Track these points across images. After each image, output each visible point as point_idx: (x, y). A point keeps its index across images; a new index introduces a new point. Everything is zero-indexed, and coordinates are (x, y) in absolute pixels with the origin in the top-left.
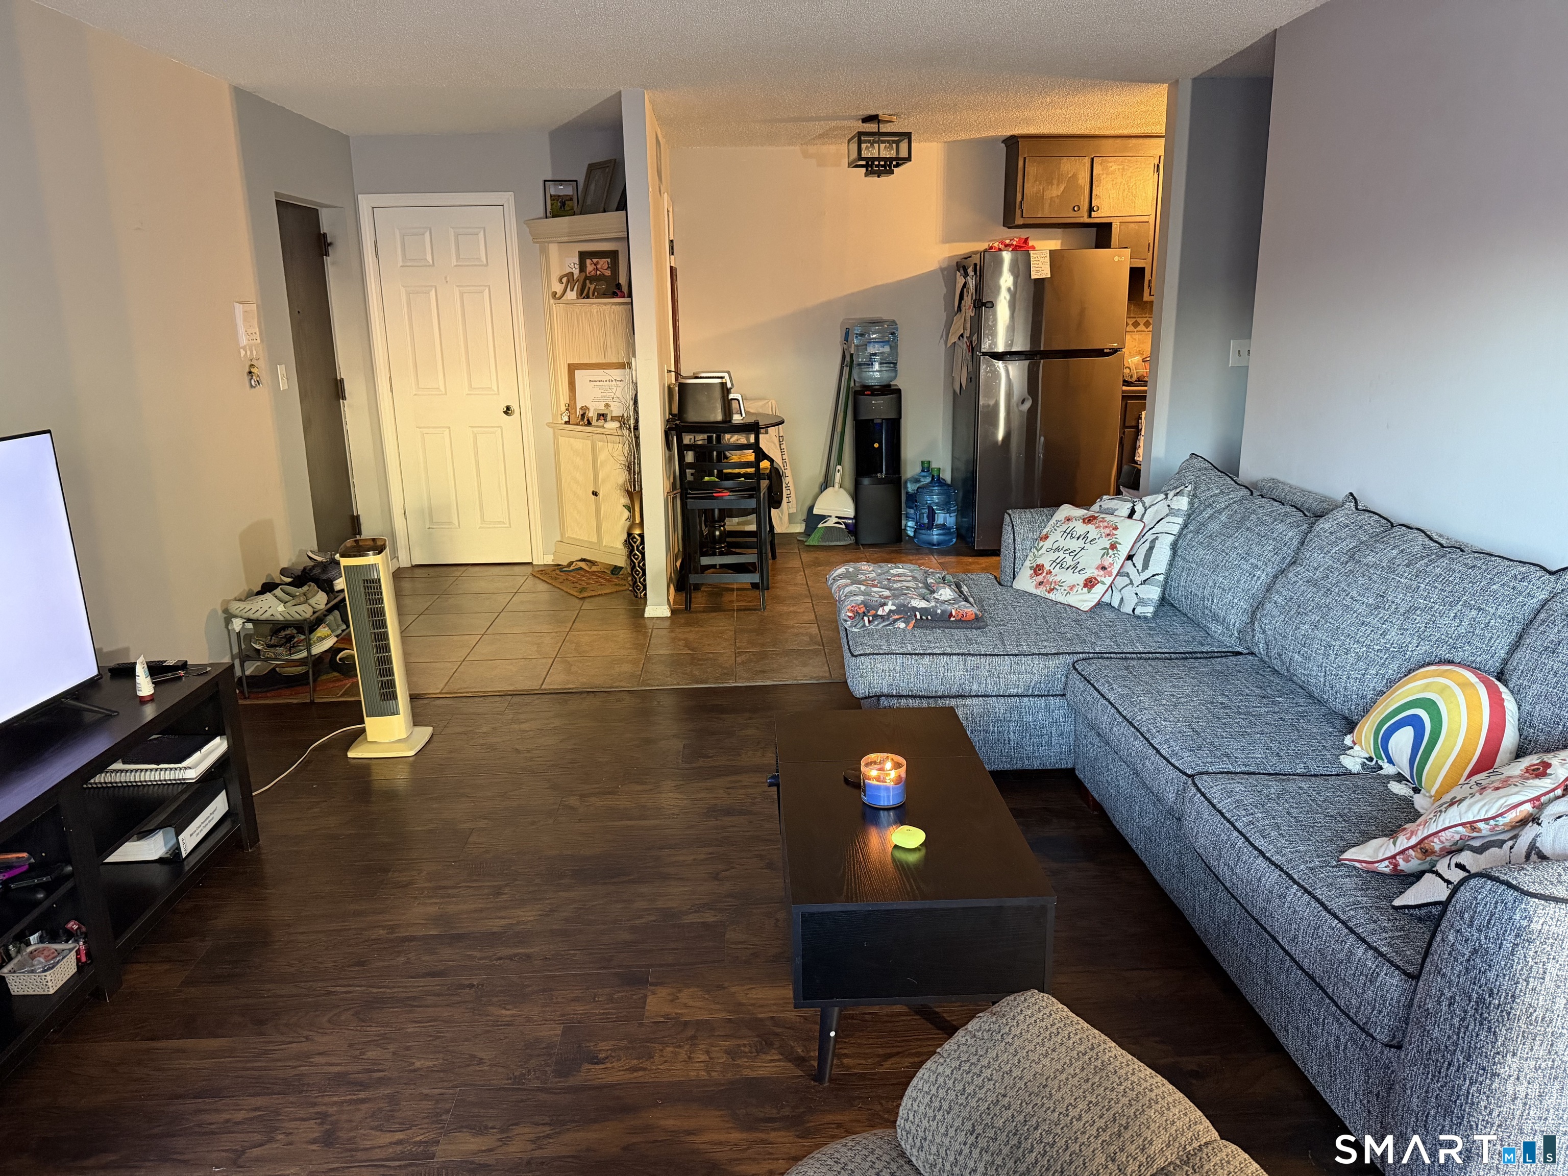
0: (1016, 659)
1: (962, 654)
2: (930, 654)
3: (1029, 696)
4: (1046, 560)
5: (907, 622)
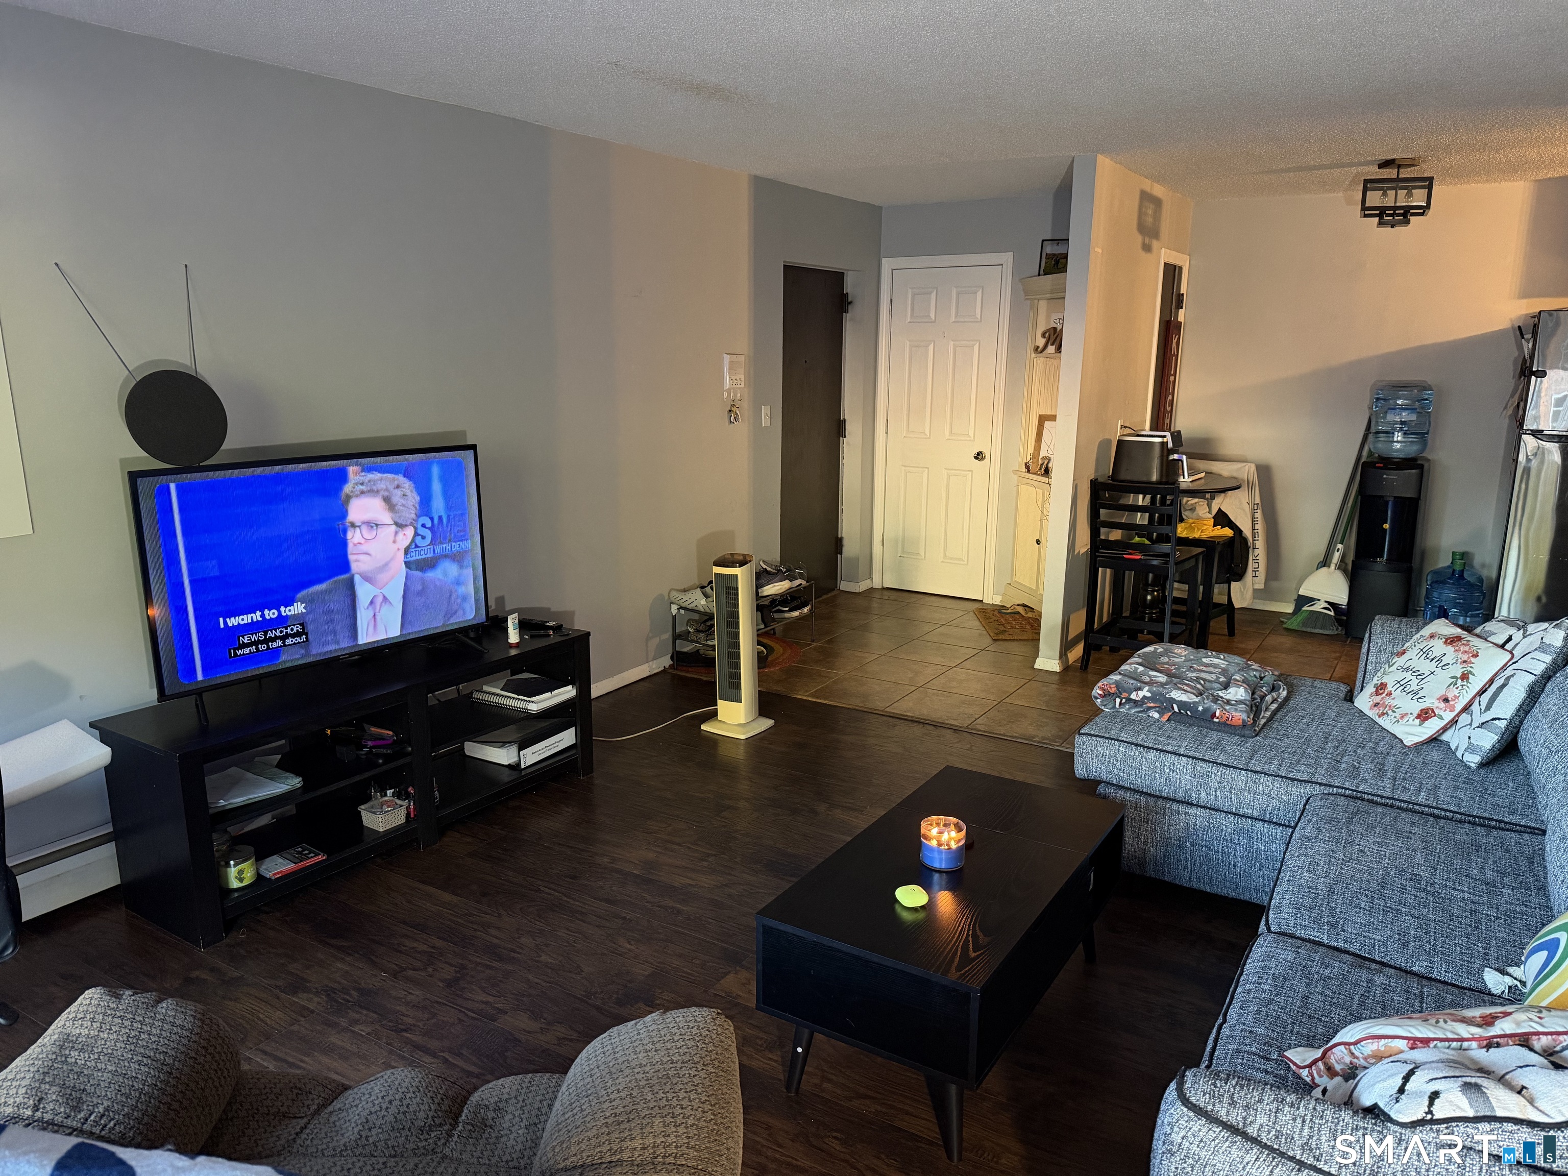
0: (1254, 776)
1: (1193, 758)
2: (1157, 750)
3: (1265, 821)
4: (1390, 680)
5: (1161, 713)
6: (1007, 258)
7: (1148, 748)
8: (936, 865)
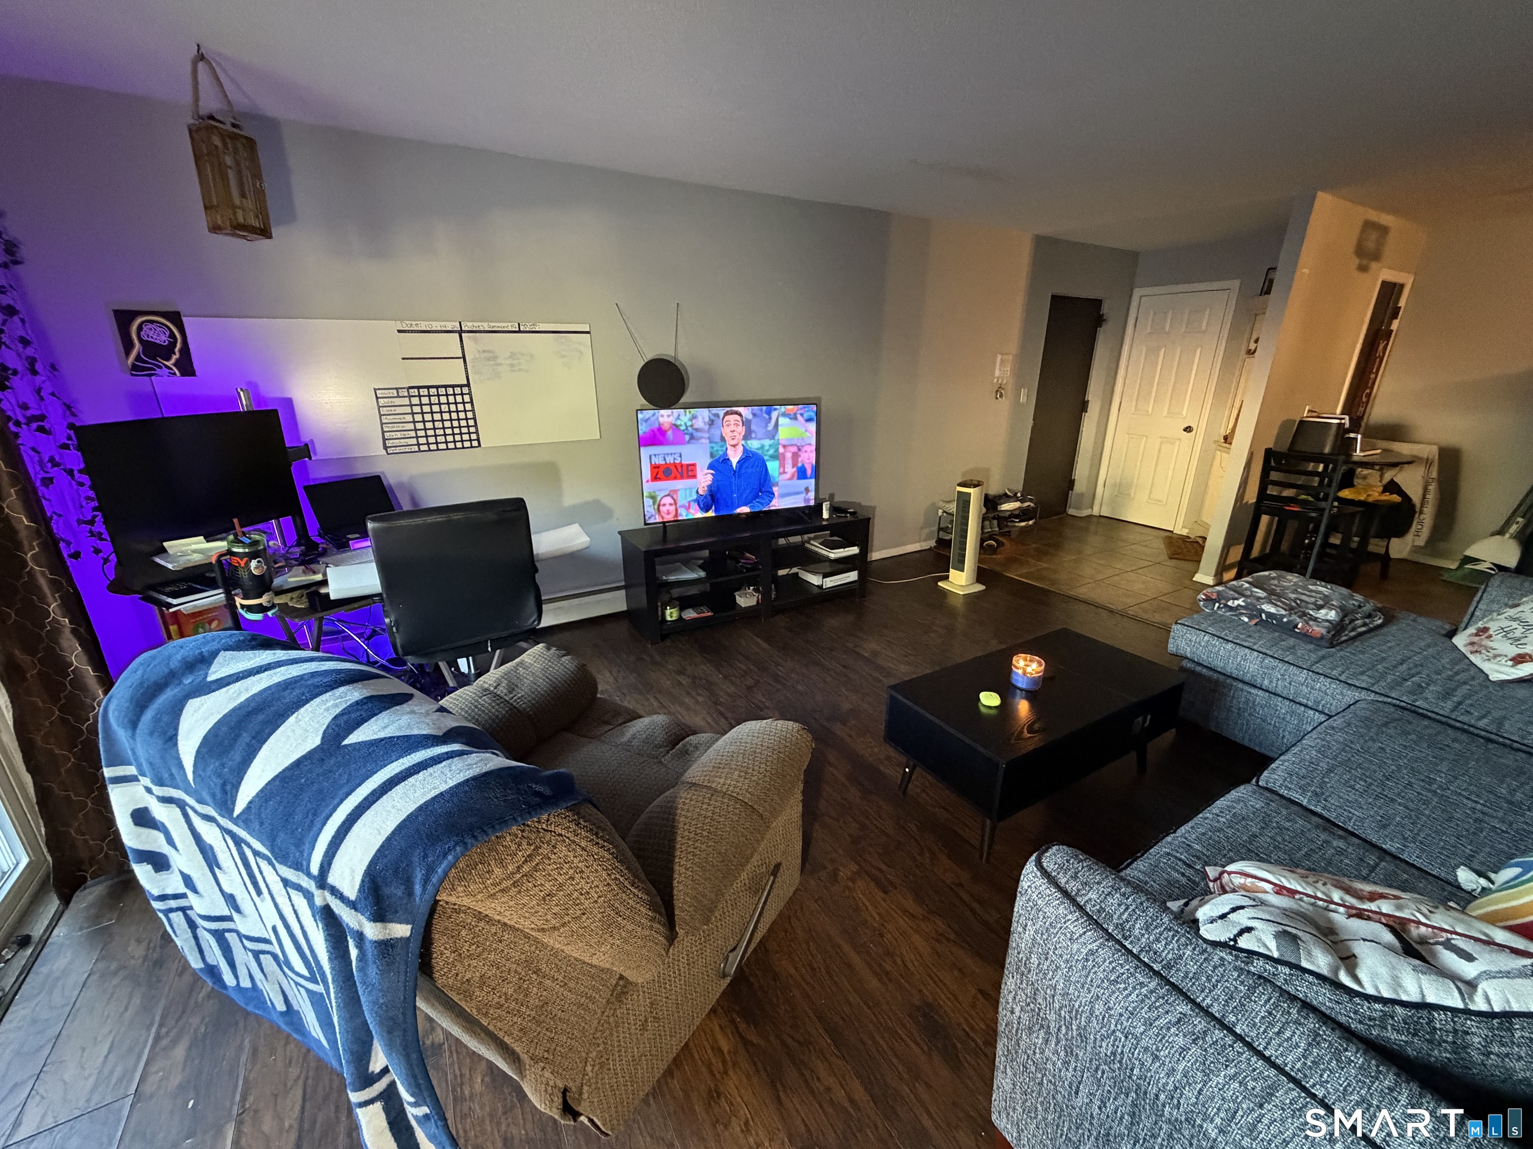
1: (1264, 654)
2: (1235, 643)
4: (1494, 626)
5: (1251, 617)
6: (1236, 284)
7: (1228, 641)
8: (1020, 685)
